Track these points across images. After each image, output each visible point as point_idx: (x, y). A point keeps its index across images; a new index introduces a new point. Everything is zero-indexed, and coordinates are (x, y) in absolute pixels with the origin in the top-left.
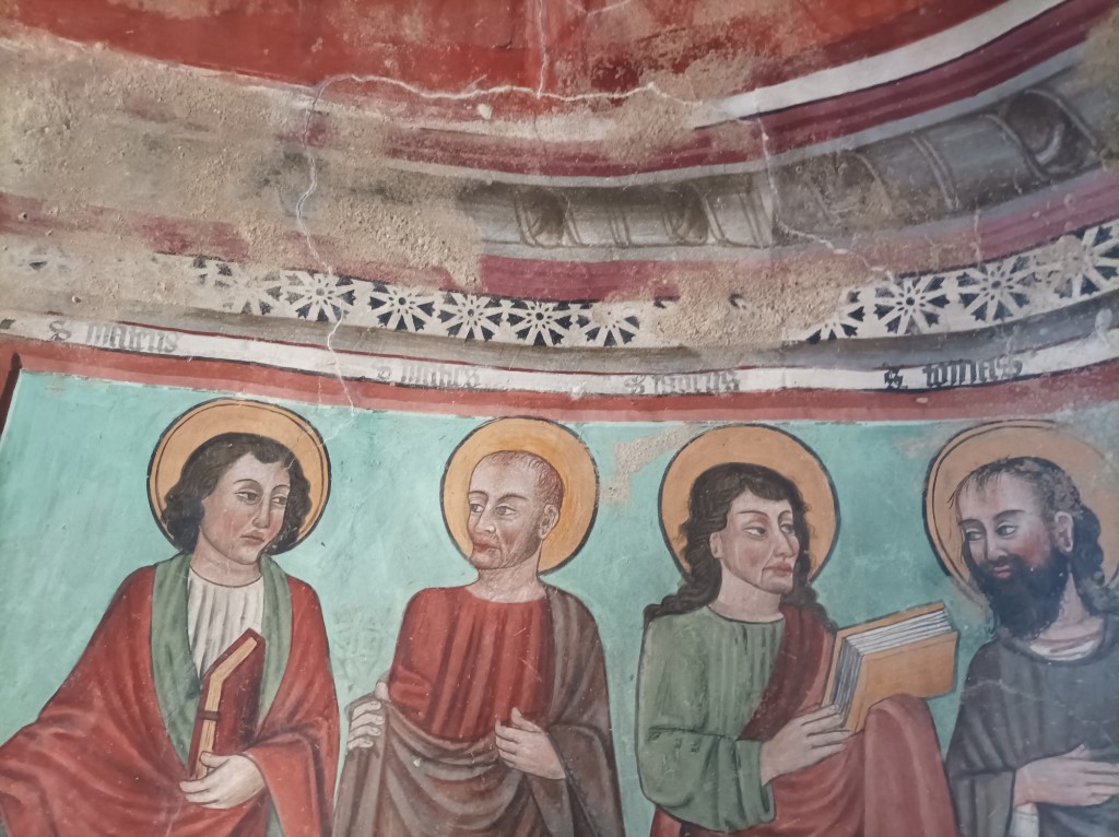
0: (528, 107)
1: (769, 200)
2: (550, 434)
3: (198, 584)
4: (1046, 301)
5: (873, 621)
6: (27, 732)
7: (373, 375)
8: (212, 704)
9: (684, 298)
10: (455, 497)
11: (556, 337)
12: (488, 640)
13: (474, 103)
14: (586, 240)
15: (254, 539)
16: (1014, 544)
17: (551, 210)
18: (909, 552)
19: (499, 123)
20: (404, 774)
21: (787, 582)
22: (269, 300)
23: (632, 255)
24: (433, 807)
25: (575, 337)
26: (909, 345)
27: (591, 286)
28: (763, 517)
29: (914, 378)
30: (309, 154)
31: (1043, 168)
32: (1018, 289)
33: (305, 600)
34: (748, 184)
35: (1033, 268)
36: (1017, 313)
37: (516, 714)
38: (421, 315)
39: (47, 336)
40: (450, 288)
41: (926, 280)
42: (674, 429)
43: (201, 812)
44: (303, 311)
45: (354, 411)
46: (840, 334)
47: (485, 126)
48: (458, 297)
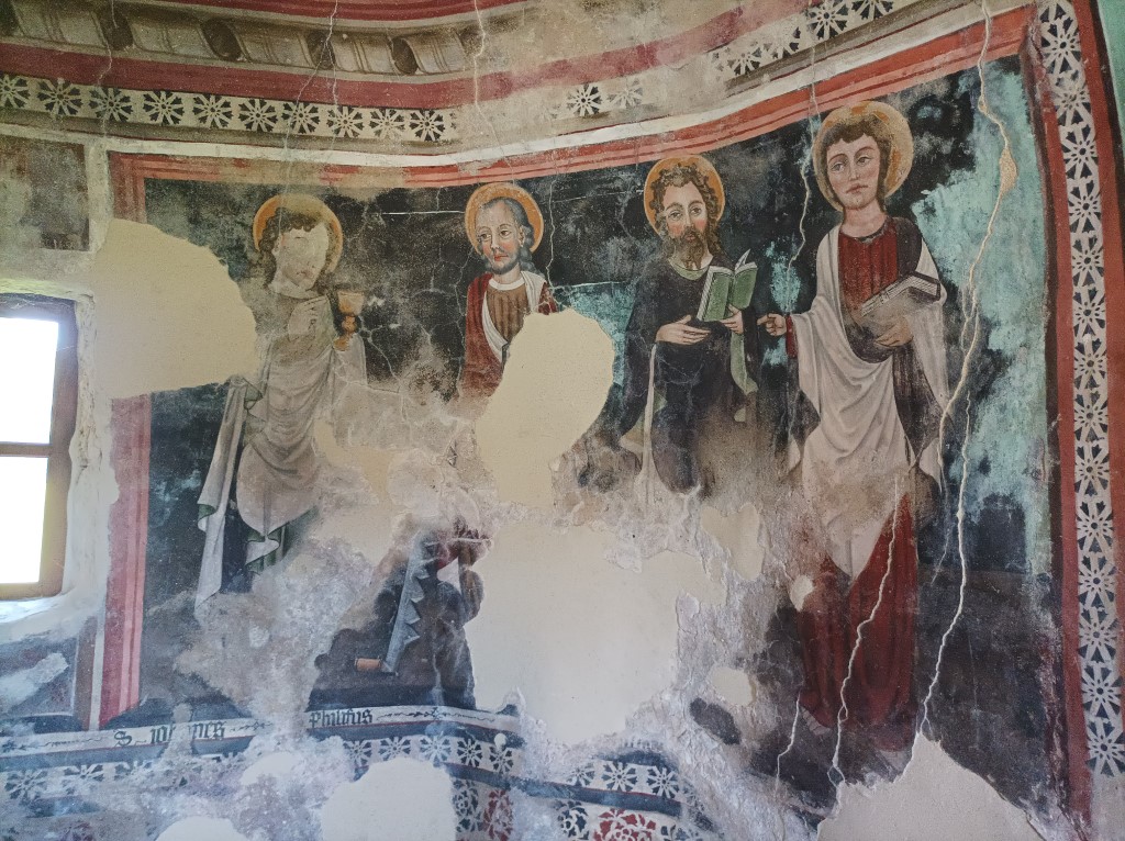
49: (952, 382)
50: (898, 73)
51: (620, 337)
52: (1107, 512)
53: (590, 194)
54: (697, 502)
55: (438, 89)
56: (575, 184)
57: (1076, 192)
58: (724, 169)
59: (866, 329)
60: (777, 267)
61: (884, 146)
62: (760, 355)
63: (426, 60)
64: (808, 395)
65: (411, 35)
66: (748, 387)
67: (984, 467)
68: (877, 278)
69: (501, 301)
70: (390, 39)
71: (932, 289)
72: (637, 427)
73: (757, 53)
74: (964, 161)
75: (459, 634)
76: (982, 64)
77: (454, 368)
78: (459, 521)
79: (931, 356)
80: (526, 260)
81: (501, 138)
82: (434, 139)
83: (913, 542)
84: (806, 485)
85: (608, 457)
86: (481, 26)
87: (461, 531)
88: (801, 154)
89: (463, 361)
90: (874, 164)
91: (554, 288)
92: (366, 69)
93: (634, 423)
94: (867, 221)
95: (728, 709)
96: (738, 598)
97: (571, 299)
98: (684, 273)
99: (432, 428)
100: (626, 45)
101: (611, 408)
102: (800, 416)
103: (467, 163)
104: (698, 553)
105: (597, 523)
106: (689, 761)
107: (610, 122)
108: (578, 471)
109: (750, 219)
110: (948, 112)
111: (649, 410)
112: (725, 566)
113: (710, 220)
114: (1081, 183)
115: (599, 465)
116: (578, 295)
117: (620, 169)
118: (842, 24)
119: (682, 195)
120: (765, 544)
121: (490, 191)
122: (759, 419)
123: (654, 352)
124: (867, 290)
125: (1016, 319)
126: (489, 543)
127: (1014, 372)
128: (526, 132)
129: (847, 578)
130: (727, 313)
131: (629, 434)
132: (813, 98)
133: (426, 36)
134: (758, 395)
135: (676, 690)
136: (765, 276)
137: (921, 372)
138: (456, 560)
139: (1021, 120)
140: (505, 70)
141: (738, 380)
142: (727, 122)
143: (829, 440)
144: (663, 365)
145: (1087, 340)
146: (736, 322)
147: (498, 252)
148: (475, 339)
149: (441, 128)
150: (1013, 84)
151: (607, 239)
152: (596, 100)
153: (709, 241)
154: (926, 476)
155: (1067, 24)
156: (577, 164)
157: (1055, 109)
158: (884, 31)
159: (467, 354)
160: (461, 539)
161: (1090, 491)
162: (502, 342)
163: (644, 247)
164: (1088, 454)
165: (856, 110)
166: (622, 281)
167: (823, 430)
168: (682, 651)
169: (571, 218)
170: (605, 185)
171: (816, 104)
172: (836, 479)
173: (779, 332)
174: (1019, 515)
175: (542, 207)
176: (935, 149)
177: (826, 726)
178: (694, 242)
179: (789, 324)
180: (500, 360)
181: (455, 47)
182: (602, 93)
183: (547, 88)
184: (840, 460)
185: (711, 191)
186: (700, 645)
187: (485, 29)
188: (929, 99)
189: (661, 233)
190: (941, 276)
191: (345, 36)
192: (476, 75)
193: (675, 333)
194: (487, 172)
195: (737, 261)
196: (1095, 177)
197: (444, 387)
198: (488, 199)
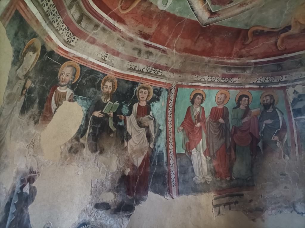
0: (231, 59)
2: (226, 91)
3: (194, 107)
4: (276, 81)
5: (254, 109)
6: (183, 122)
7: (210, 86)
8: (196, 118)
9: (241, 78)
10: (217, 98)
11: (228, 82)
12: (218, 111)
13: (225, 58)
14: (233, 72)
15: (199, 103)
16: (267, 102)
17: (230, 69)
18: (258, 103)
19: (227, 60)
20: (211, 123)
21: (247, 105)
22: (201, 79)
23: (237, 74)
24: (214, 126)
25: (230, 82)
26: (262, 84)
27: (232, 76)
28: (245, 99)
29: (262, 87)
30: (208, 64)
31: (279, 70)
32: (273, 79)
33: (203, 109)
34: (251, 68)
35: (275, 78)
36: (273, 81)
37: (220, 118)
38: (215, 80)
39: (181, 84)
40: (218, 77)
41: (265, 78)
42: (238, 91)
43: (197, 127)
44: (204, 80)
45: (208, 90)
46: (256, 82)
47: (226, 61)
48: (219, 78)
49: (155, 133)
50: (155, 83)
51: (85, 112)
52: (173, 152)
53: (93, 76)
54: (98, 155)
55: (80, 31)
56: (92, 71)
57: (169, 109)
58: (119, 83)
59: (141, 122)
60: (124, 106)
61: (149, 93)
62: (117, 123)
63: (84, 24)
64: (129, 133)
65: (86, 16)
66: (114, 129)
67: (159, 147)
68: (143, 114)
69: (59, 94)
70: (82, 13)
71: (152, 118)
72: (84, 136)
73: (136, 67)
74: (158, 100)
75: (26, 211)
76: (165, 88)
77: (40, 113)
78: (31, 168)
79: (152, 129)
80: (69, 85)
81: (84, 52)
82: (69, 42)
83: (149, 159)
84: (129, 150)
85: (76, 144)
86: (100, 27)
87: (32, 172)
88: (135, 88)
89: (43, 111)
90: (146, 95)
91: (74, 95)
92: (73, 16)
93: (84, 135)
94: (143, 104)
95: (107, 202)
96: (109, 176)
97: (77, 100)
98: (103, 101)
99: (28, 134)
100: (117, 50)
101: (79, 131)
102: (127, 136)
103: (71, 53)
104: (98, 168)
105: (74, 163)
106: (93, 220)
107: (105, 63)
108: (69, 149)
109: (121, 94)
110: (158, 92)
111: (88, 132)
112: (106, 169)
113: (112, 92)
114: (170, 109)
115: (74, 147)
116: (79, 99)
117: (101, 73)
118: (151, 72)
119: (109, 84)
120: (118, 163)
121: (72, 63)
122: (117, 136)
123: (91, 118)
124: (141, 115)
125: (163, 125)
126: (39, 175)
127: (162, 132)
128: (89, 55)
129: (137, 167)
130: (109, 112)
131: (83, 138)
132: (141, 80)
133: (88, 19)
134: (117, 131)
135: (90, 203)
136: (121, 107)
137: (150, 131)
138: (29, 183)
139: (166, 98)
140: (97, 39)
141: (111, 127)
142: (124, 75)
143: (133, 141)
144: (92, 121)
145: (170, 129)
146: (111, 114)
147: (63, 80)
148: (48, 104)
149: (73, 41)
150: (167, 92)
151: (91, 87)
152: (106, 57)
153: (110, 96)
154: (151, 148)
155: (174, 89)
156: (95, 68)
157: (170, 98)
158: (155, 76)
159: (45, 109)
160: (31, 175)
161: (171, 150)
162: (55, 107)
163: (98, 92)
164: (171, 145)
165: (147, 85)
166: (90, 98)
167: (132, 139)
168: (92, 193)
169: (86, 79)
170: (97, 75)
171: (142, 81)
172: (135, 149)
173: (122, 119)
174: (163, 154)
175: (81, 73)
176: (155, 97)
177: (132, 196)
178: (108, 95)
179: (125, 118)
180: (53, 113)
181: (92, 26)
182: (108, 56)
183: (100, 48)
184: (135, 145)
185: (115, 86)
186: (98, 190)
187: (101, 28)
188: (157, 89)
189: (102, 90)
190: (153, 115)
191: (78, 5)
192: (90, 35)
193: (97, 114)
194: (74, 58)
195: (115, 102)
196: (172, 108)
197: (36, 119)
198: (70, 65)
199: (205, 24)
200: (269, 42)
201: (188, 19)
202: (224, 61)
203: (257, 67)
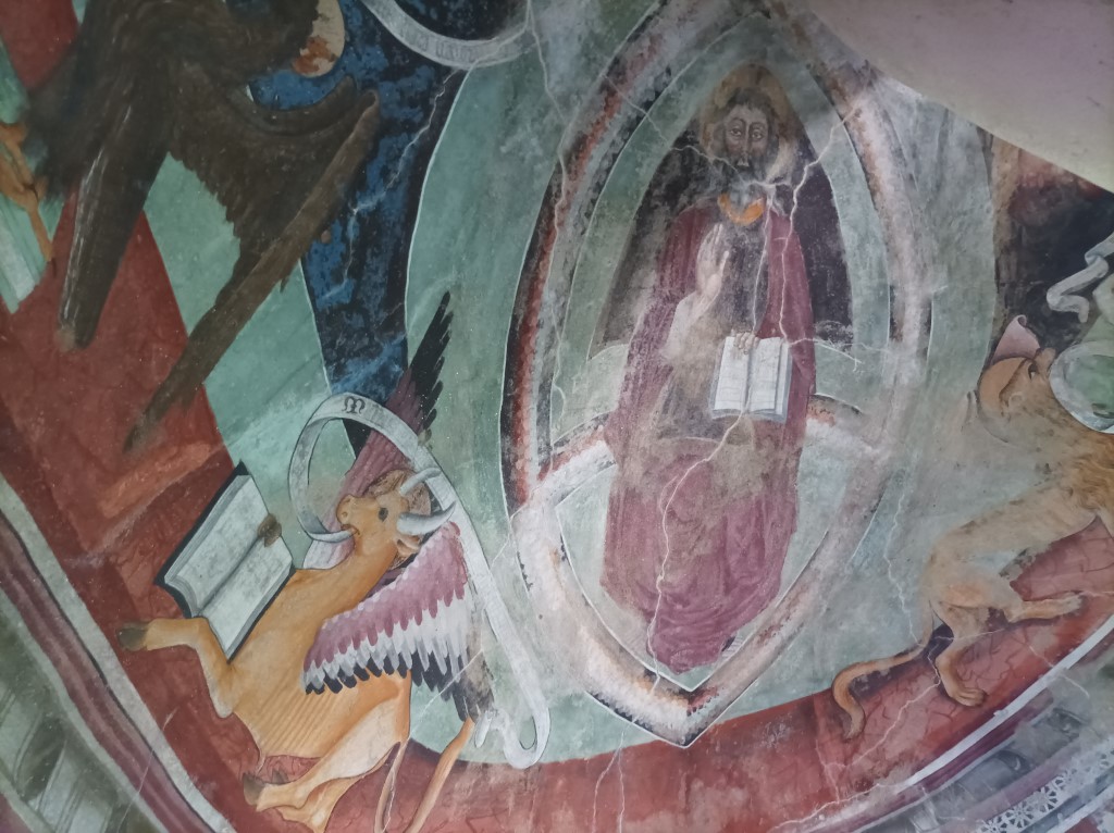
0: (836, 809)
1: (931, 809)
4: (1039, 815)
13: (817, 816)
19: (828, 819)
31: (1018, 771)
32: (1028, 813)
34: (922, 807)
41: (996, 819)
47: (824, 823)
199: (687, 736)
200: (920, 697)
201: (625, 750)
202: (820, 826)
203: (940, 794)
